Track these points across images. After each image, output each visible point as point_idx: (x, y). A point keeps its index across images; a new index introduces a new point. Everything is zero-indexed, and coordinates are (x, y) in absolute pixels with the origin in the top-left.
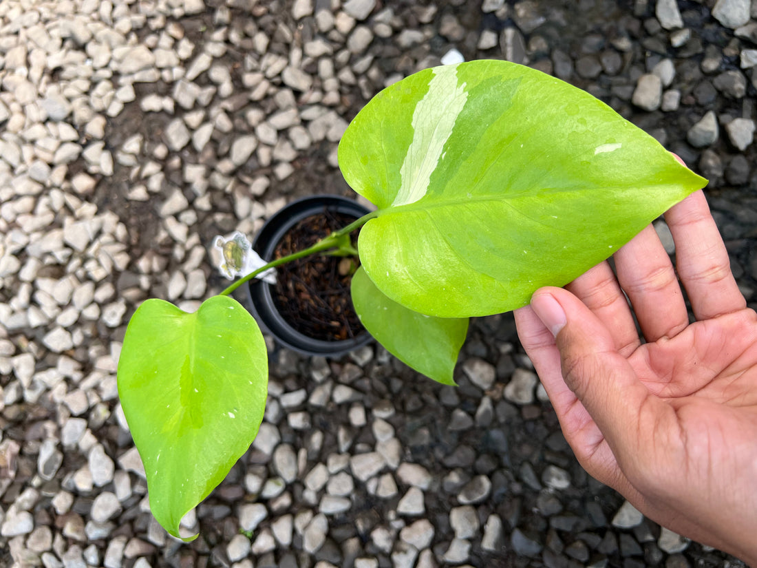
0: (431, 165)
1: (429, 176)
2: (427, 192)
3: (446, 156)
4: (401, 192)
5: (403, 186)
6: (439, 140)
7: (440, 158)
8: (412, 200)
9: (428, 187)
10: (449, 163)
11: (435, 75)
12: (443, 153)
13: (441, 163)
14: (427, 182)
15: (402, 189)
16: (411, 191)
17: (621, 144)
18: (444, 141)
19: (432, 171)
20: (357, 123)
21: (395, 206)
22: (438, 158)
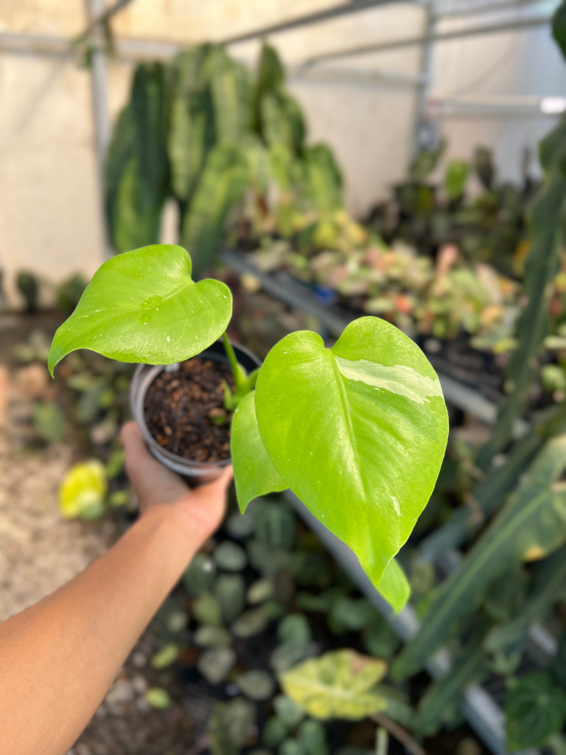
0: (369, 380)
1: (361, 380)
2: (348, 380)
3: (377, 390)
4: (348, 362)
5: (352, 362)
6: (389, 385)
7: (375, 387)
8: (341, 369)
9: (352, 380)
10: (372, 393)
11: (434, 381)
12: (379, 388)
13: (372, 387)
14: (356, 379)
15: (350, 362)
16: (348, 368)
17: (400, 515)
18: (388, 388)
19: (365, 382)
20: (393, 329)
21: (336, 359)
22: (375, 385)
